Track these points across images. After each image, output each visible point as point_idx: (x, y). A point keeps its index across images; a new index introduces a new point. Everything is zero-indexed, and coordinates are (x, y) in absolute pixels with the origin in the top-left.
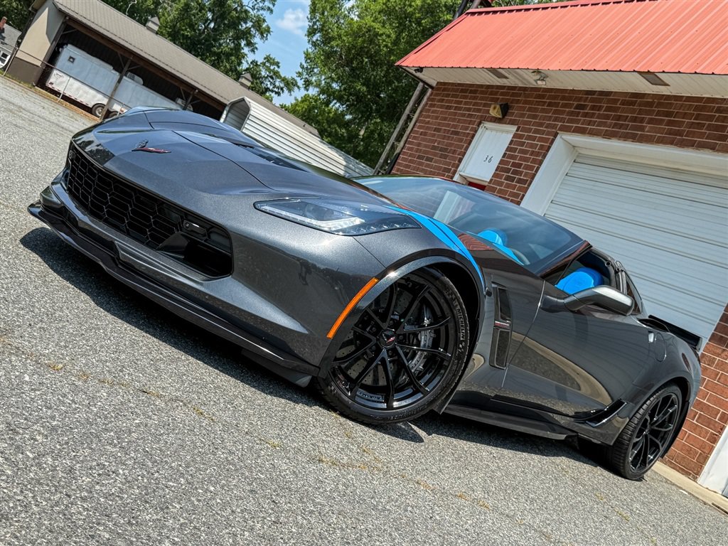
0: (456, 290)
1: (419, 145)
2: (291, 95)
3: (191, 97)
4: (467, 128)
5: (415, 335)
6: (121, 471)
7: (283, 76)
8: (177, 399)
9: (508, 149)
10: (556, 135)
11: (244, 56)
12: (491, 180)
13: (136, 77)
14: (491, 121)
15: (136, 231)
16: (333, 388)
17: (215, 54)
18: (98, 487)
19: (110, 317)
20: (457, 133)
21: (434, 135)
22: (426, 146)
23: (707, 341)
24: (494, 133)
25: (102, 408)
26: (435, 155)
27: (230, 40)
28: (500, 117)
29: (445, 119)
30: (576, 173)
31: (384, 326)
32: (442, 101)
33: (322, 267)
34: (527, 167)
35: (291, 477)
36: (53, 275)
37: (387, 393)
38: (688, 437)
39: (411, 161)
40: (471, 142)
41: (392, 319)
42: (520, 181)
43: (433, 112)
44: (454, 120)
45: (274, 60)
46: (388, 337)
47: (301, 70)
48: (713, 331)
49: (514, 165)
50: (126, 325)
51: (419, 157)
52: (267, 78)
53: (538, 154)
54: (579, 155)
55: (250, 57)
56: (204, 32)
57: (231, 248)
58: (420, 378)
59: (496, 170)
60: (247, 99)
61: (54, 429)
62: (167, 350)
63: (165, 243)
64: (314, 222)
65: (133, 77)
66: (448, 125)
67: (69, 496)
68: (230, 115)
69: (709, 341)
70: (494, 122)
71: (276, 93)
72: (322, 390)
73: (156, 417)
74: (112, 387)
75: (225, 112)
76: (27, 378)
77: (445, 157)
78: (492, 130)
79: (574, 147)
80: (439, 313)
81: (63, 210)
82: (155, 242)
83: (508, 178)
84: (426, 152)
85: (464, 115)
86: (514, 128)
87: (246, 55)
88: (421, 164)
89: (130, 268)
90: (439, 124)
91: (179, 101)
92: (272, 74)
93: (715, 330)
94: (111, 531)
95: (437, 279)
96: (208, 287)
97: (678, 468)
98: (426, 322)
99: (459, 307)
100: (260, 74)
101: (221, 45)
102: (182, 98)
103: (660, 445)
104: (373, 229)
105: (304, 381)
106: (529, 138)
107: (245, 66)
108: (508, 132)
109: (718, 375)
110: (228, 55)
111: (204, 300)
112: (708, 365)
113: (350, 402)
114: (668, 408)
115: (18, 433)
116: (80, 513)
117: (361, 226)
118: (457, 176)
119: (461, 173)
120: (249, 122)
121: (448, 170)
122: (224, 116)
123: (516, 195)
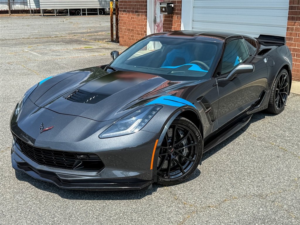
0: (187, 120)
16: (161, 180)
23: (287, 21)
31: (168, 147)
38: (295, 65)
46: (171, 149)
48: (288, 16)
57: (99, 158)
64: (124, 132)
69: (288, 20)
89: (67, 182)
93: (289, 15)
96: (99, 176)
97: (296, 80)
98: (182, 136)
99: (191, 126)
103: (286, 93)
105: (150, 187)
109: (297, 34)
112: (292, 31)
114: (284, 77)
117: (142, 122)
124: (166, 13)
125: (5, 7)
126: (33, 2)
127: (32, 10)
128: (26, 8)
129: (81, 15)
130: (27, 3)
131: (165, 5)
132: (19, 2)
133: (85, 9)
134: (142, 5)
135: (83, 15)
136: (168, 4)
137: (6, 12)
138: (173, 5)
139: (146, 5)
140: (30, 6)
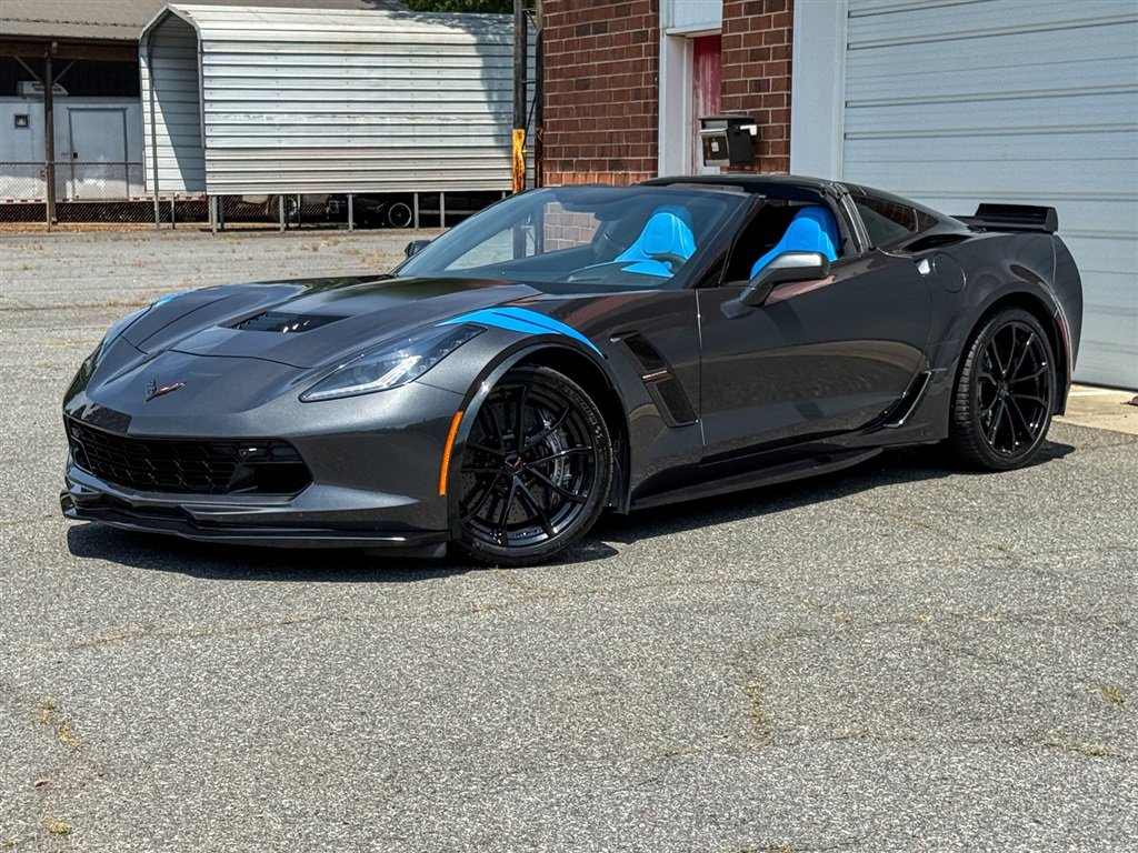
0: (560, 374)
3: (49, 66)
5: (542, 443)
6: (300, 667)
12: (724, 23)
15: (197, 485)
16: (477, 544)
18: (290, 677)
19: (216, 582)
22: (581, 2)
26: (606, 13)
31: (502, 452)
33: (403, 427)
35: (443, 630)
36: (135, 571)
37: (541, 520)
41: (506, 441)
42: (772, 6)
46: (513, 461)
50: (236, 583)
51: (582, 31)
57: (299, 455)
58: (571, 487)
60: (178, 8)
61: (239, 663)
62: (289, 586)
63: (231, 482)
64: (369, 386)
67: (275, 686)
68: (157, 63)
72: (468, 551)
75: (143, 63)
77: (626, 10)
80: (556, 409)
81: (105, 499)
82: (220, 487)
83: (751, 8)
84: (586, 16)
88: (589, 44)
89: (211, 525)
91: (27, 88)
95: (532, 373)
96: (297, 506)
98: (547, 424)
99: (572, 392)
102: (30, 78)
103: (1042, 401)
104: (434, 360)
105: (441, 550)
111: (299, 520)
113: (505, 549)
114: (1019, 340)
117: (420, 363)
118: (664, 42)
119: (669, 31)
120: (206, 60)
121: (642, 36)
122: (145, 72)
123: (777, 37)
124: (727, 162)
125: (32, 190)
126: (175, 162)
127: (164, 205)
128: (135, 193)
129: (412, 225)
130: (141, 165)
131: (720, 129)
132: (102, 160)
133: (438, 194)
134: (636, 136)
135: (421, 226)
136: (733, 122)
137: (31, 212)
138: (753, 130)
139: (655, 136)
140: (156, 179)
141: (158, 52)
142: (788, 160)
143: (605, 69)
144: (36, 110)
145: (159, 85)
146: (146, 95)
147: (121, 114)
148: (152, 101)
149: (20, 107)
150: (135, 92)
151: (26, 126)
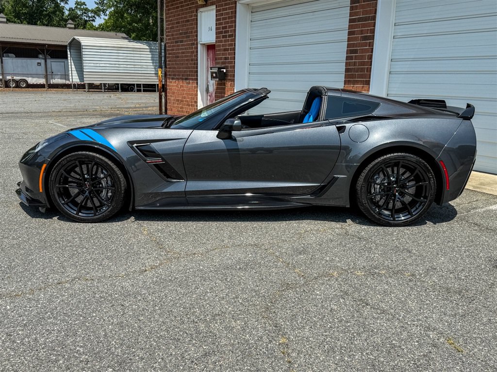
1: (173, 35)
2: (101, 18)
3: (45, 51)
4: (192, 16)
6: (56, 328)
7: (91, 9)
8: (75, 278)
9: (217, 20)
10: (236, 4)
11: (63, 8)
12: (216, 41)
13: (10, 54)
14: (201, 7)
17: (46, 15)
18: (48, 340)
20: (188, 21)
21: (177, 27)
22: (176, 35)
24: (206, 13)
25: (42, 304)
26: (183, 37)
27: (50, 3)
28: (205, 3)
29: (179, 15)
30: (255, 19)
32: (172, 5)
34: (230, 27)
35: (130, 288)
39: (173, 46)
40: (197, 23)
42: (230, 36)
43: (172, 13)
44: (183, 14)
45: (81, 2)
47: (97, 6)
49: (223, 28)
51: (177, 42)
52: (82, 14)
53: (232, 17)
54: (253, 8)
55: (67, 7)
56: (33, 5)
59: (216, 34)
60: (76, 37)
61: (25, 325)
65: (8, 55)
66: (182, 18)
67: (37, 350)
68: (71, 51)
69: (344, 84)
70: (203, 7)
71: (92, 21)
73: (66, 294)
74: (45, 290)
75: (68, 51)
76: (8, 307)
77: (188, 37)
78: (205, 11)
79: (248, 5)
83: (224, 37)
84: (178, 38)
85: (187, 9)
86: (214, 7)
87: (64, 7)
88: (178, 46)
90: (177, 19)
91: (40, 56)
92: (84, 11)
93: (345, 78)
94: (56, 355)
100: (77, 14)
101: (46, 8)
102: (41, 54)
106: (224, 10)
107: (67, 13)
108: (213, 10)
110: (54, 13)
115: (12, 335)
116: (43, 355)
118: (199, 45)
119: (201, 43)
120: (83, 50)
121: (193, 44)
122: (69, 53)
123: (231, 45)
124: (218, 79)
125: (42, 81)
126: (77, 75)
127: (74, 85)
128: (67, 82)
129: (135, 91)
130: (68, 75)
131: (215, 70)
132: (59, 74)
133: (141, 84)
134: (192, 71)
135: (137, 91)
136: (219, 68)
137: (42, 86)
138: (225, 71)
139: (197, 72)
140: (72, 79)
141: (71, 48)
142: (234, 79)
143: (183, 53)
144: (43, 61)
145: (72, 56)
146: (69, 58)
147: (63, 63)
148: (71, 60)
149: (39, 61)
150: (67, 58)
151: (40, 65)
